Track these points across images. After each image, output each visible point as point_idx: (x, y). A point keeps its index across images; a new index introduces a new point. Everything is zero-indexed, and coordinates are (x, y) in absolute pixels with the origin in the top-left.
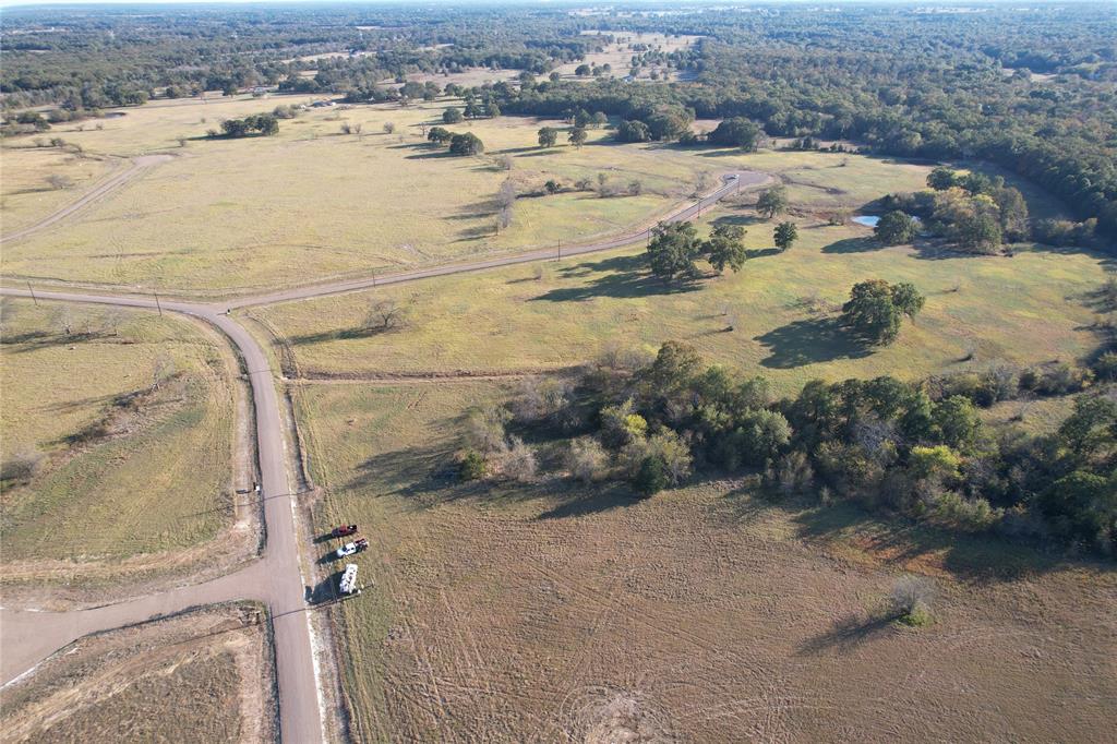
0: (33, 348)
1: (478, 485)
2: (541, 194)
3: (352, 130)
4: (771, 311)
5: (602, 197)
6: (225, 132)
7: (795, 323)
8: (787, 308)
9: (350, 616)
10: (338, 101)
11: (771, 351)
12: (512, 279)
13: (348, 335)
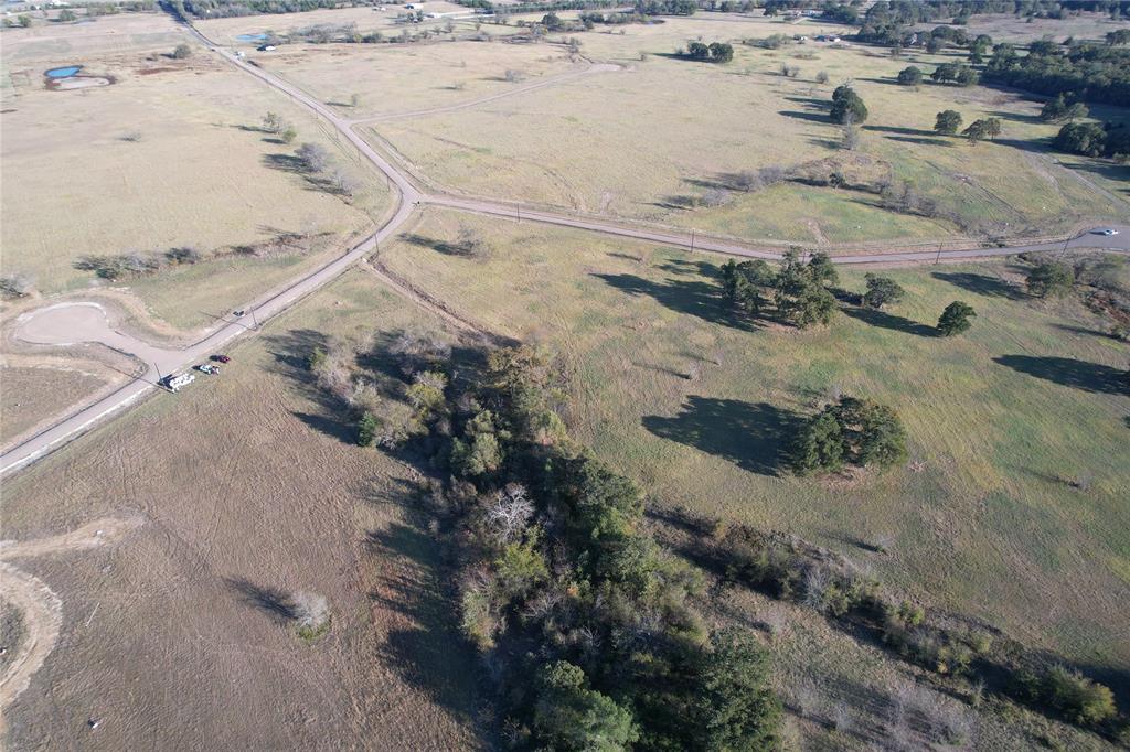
2: (823, 184)
3: (790, 74)
4: (767, 384)
6: (689, 53)
10: (843, 38)
12: (620, 252)
13: (442, 248)
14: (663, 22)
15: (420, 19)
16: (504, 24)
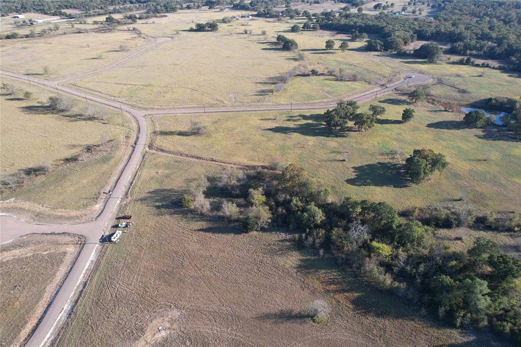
0: (76, 121)
1: (185, 210)
2: (308, 75)
3: (248, 32)
4: (372, 155)
5: (337, 80)
6: (196, 28)
7: (379, 163)
8: (382, 154)
9: (109, 250)
10: (252, 15)
11: (356, 175)
12: (264, 118)
13: (181, 134)
14: (166, 16)
15: (32, 24)
16: (85, 23)
